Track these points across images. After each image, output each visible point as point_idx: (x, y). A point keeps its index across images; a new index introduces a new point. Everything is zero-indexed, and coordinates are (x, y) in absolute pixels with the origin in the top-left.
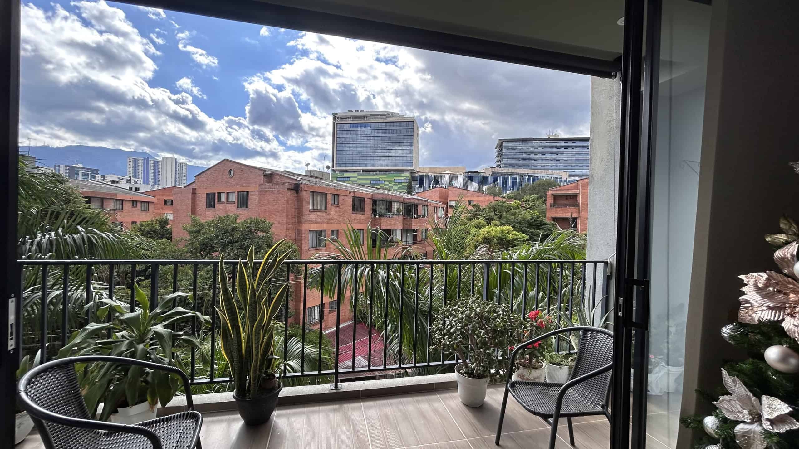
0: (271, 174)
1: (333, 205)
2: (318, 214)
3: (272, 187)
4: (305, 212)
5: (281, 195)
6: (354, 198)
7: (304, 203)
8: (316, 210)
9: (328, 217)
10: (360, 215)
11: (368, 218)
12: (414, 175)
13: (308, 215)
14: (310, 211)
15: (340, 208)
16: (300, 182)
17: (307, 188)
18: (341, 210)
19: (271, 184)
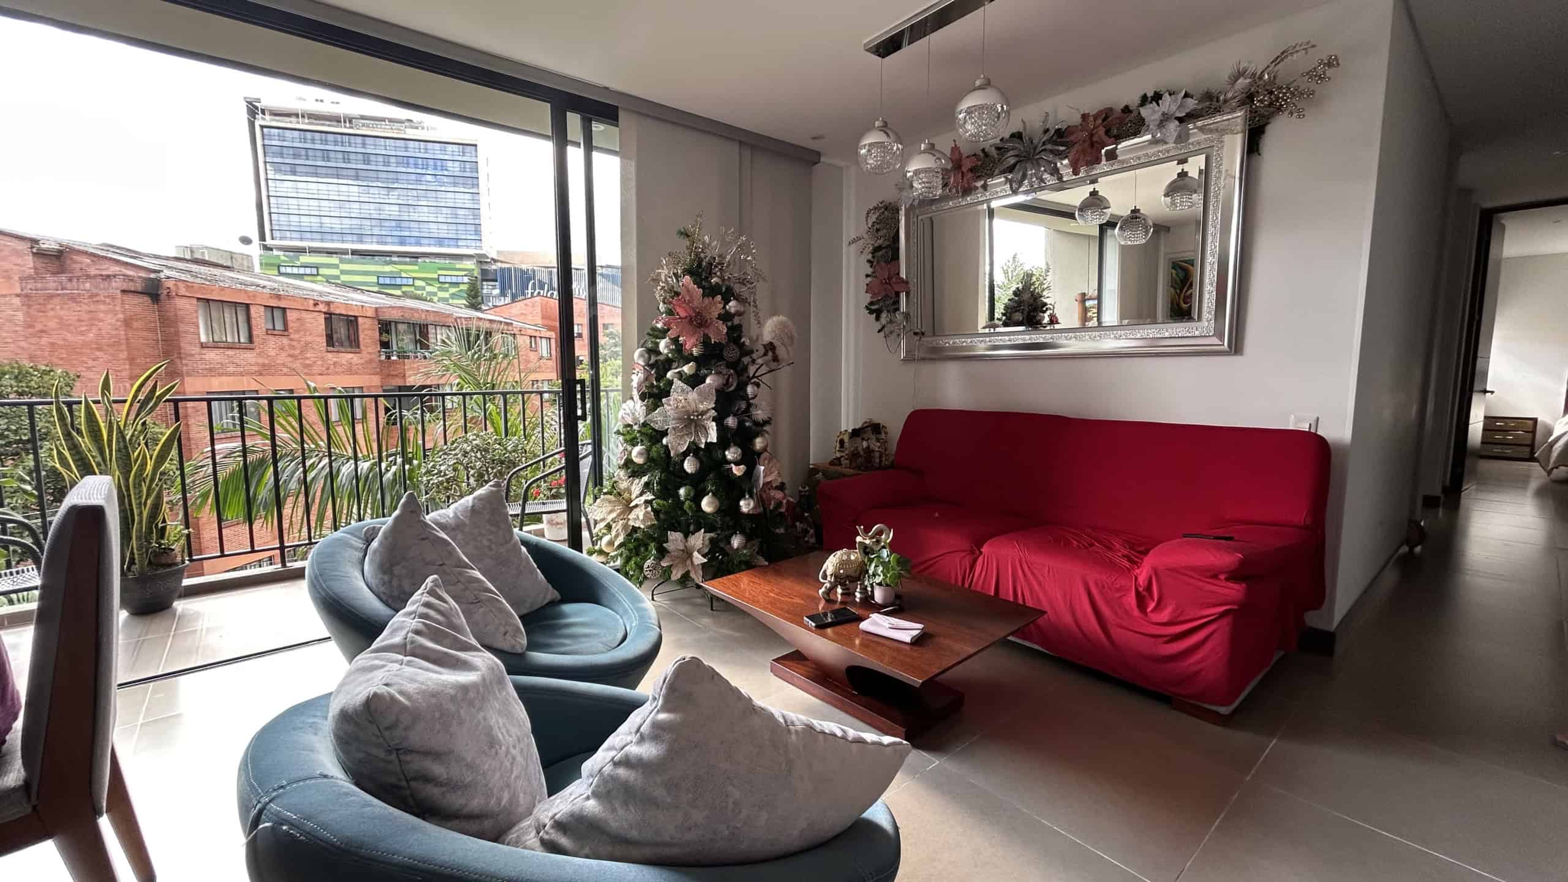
0: (61, 252)
1: (271, 332)
2: (230, 352)
3: (69, 285)
4: (188, 347)
5: (102, 307)
6: (329, 317)
7: (182, 327)
8: (222, 345)
9: (261, 361)
10: (351, 356)
11: (371, 361)
12: (485, 267)
13: (198, 357)
14: (203, 346)
15: (292, 340)
16: (162, 275)
17: (187, 291)
18: (294, 343)
19: (63, 278)
